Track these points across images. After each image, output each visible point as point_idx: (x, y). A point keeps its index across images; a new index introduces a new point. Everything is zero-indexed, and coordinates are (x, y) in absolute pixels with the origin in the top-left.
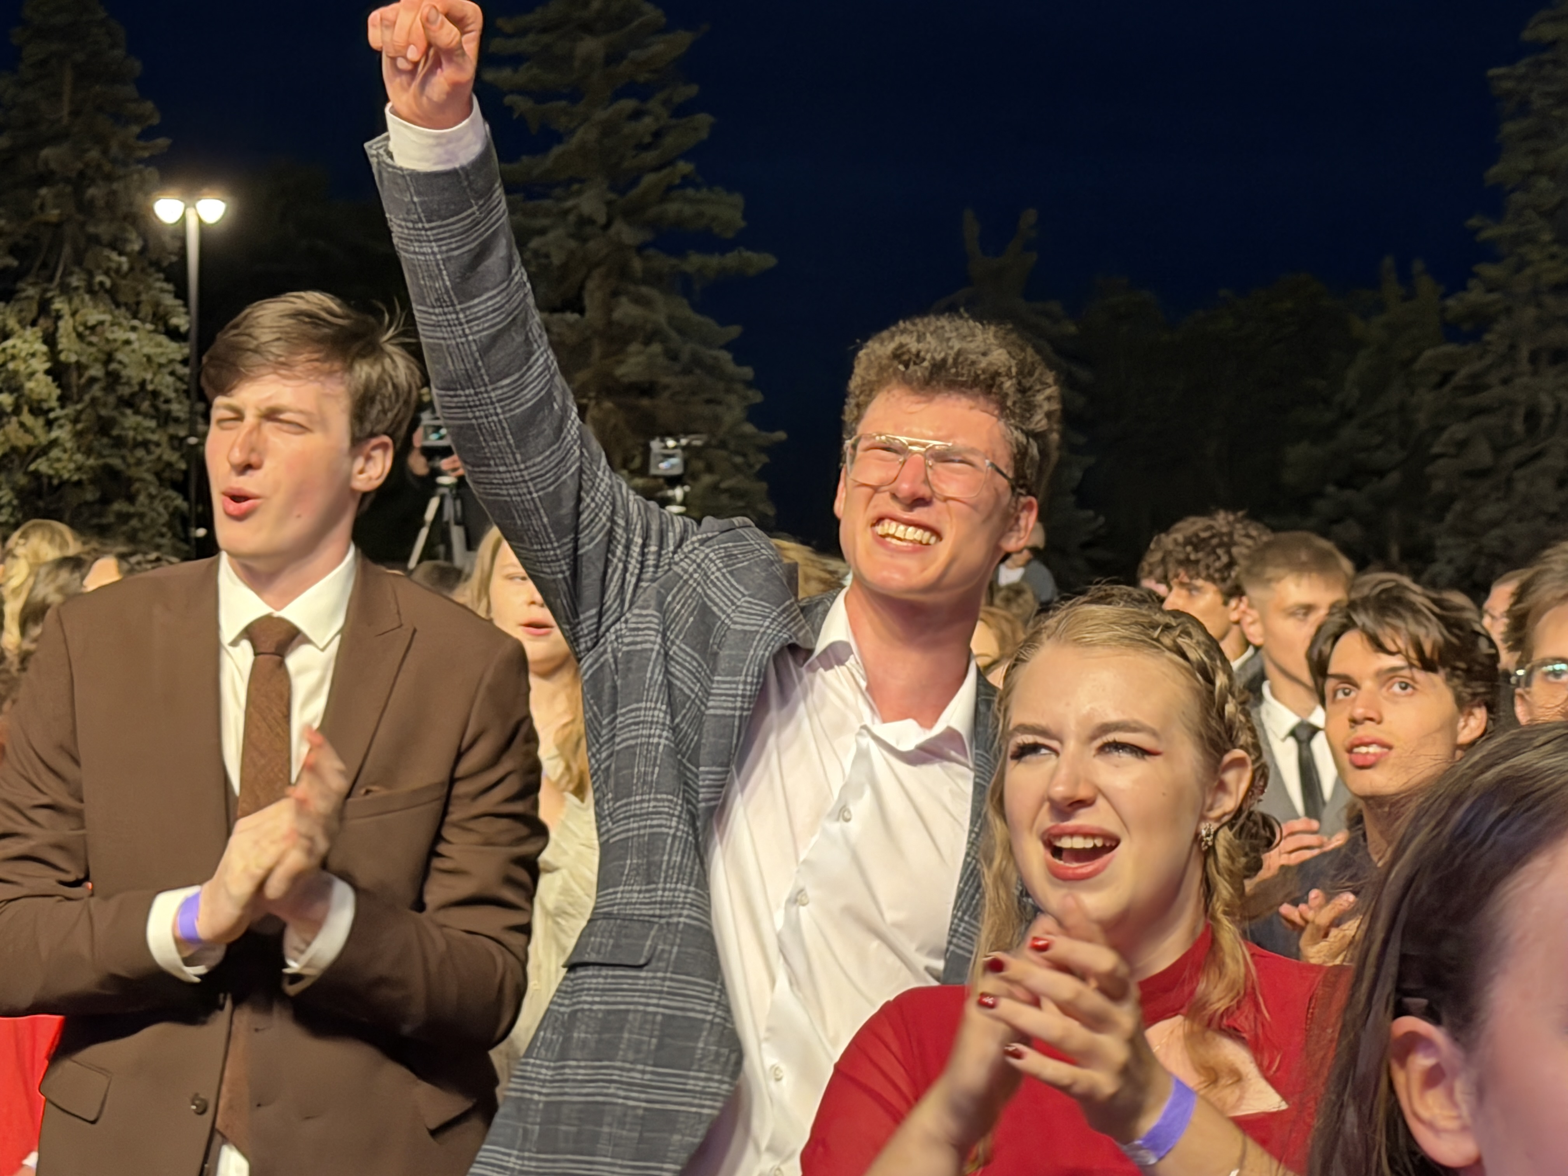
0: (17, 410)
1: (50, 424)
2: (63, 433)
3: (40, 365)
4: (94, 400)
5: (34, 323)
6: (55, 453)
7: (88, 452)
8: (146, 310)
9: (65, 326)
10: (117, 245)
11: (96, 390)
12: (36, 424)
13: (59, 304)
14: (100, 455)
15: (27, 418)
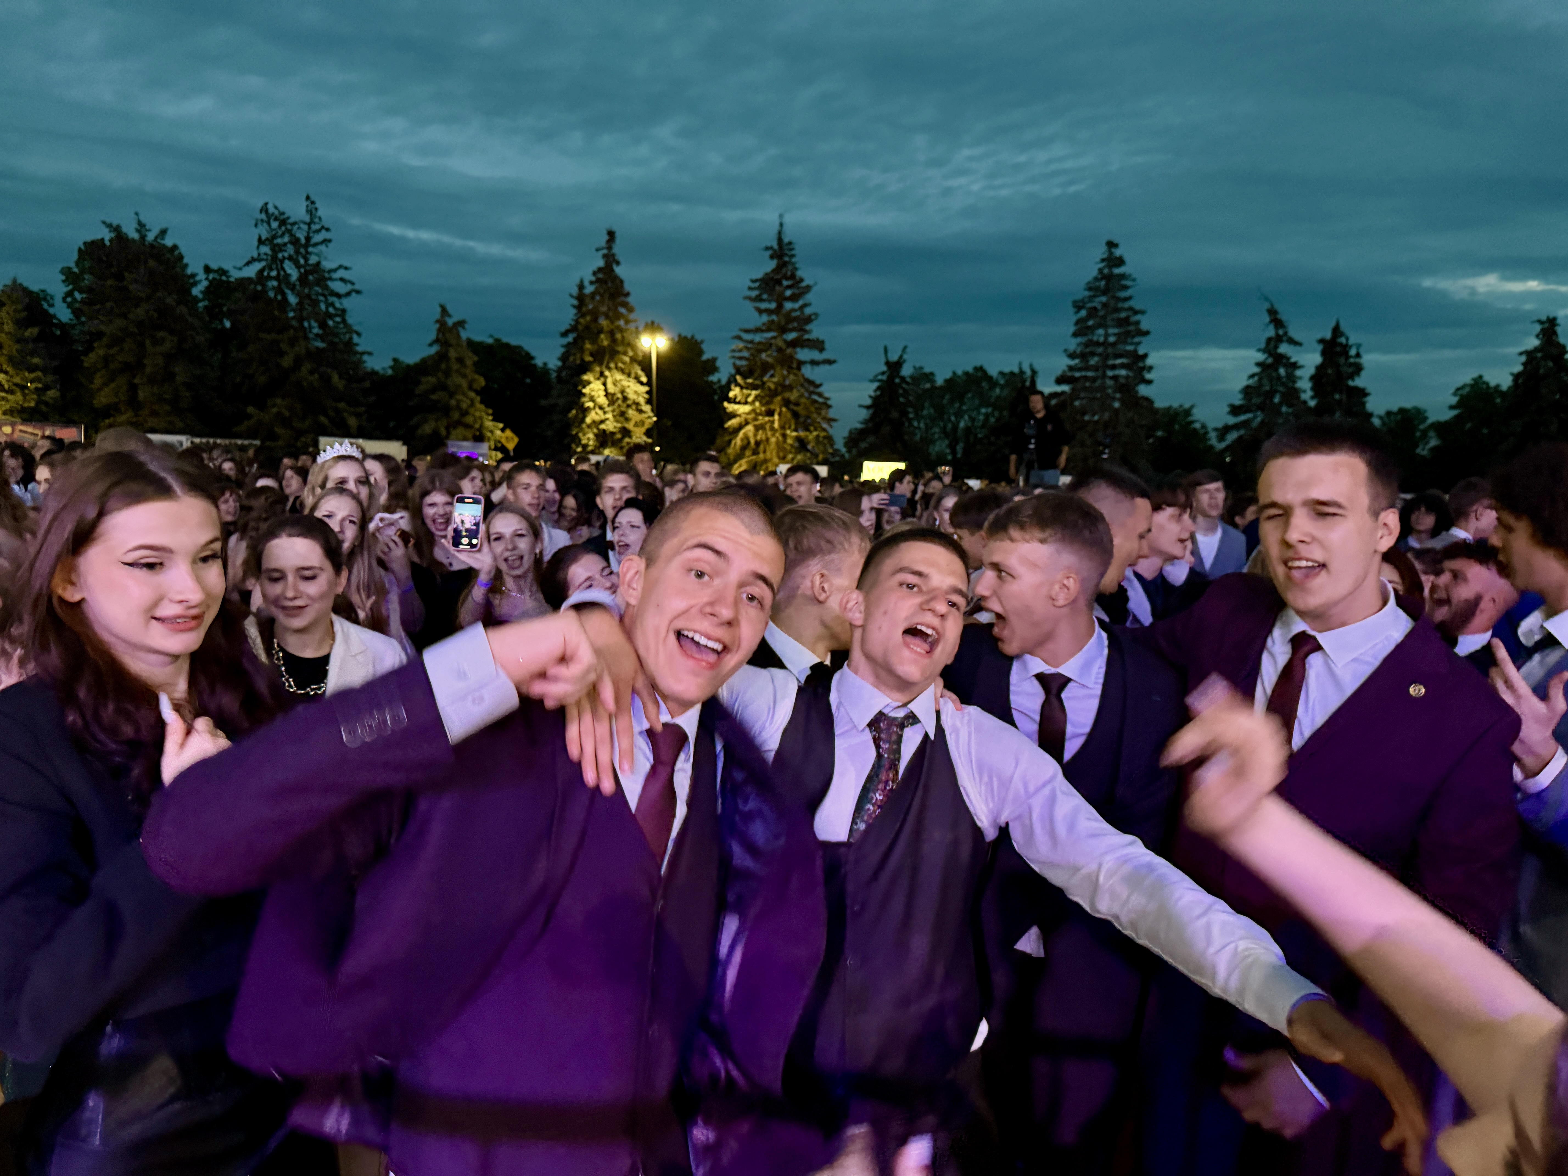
0: (594, 408)
1: (605, 413)
2: (609, 416)
3: (602, 393)
4: (619, 406)
5: (598, 379)
6: (607, 422)
7: (617, 421)
8: (633, 375)
9: (609, 381)
10: (625, 353)
11: (620, 402)
12: (600, 412)
13: (607, 373)
14: (621, 423)
15: (597, 410)
